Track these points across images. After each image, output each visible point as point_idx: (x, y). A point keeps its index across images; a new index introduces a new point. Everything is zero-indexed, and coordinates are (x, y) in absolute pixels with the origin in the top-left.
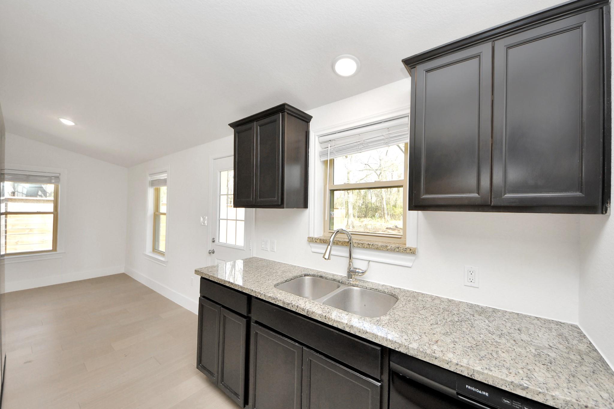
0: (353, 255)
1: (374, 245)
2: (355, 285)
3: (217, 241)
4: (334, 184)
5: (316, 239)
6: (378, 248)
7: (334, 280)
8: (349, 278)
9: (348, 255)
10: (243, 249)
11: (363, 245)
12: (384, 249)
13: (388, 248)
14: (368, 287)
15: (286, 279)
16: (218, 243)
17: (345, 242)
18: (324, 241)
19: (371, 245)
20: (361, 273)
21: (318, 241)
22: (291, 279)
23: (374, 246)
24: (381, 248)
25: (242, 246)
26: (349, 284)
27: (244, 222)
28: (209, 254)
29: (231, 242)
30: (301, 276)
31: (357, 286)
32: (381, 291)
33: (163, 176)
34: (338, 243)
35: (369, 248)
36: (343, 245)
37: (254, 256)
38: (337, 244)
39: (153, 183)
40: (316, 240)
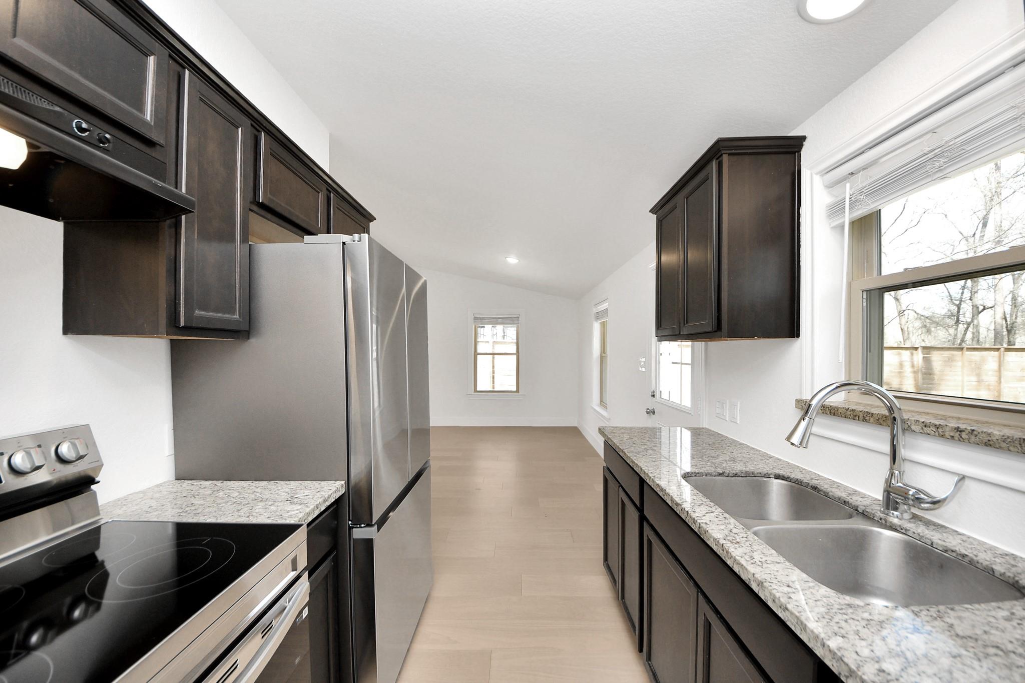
0: (903, 452)
1: (975, 432)
2: (899, 529)
3: (657, 395)
4: (880, 275)
6: (991, 443)
7: (845, 501)
8: (888, 508)
9: (887, 449)
10: (690, 412)
11: (940, 430)
12: (1011, 448)
14: (937, 544)
15: (721, 472)
16: (660, 399)
18: (833, 411)
19: (967, 432)
20: (928, 503)
22: (736, 475)
23: (976, 436)
24: (1004, 445)
25: (688, 408)
26: (884, 522)
27: (690, 366)
28: (647, 414)
29: (675, 399)
30: (767, 476)
31: (903, 531)
33: (604, 306)
35: (961, 440)
37: (704, 427)
39: (598, 316)
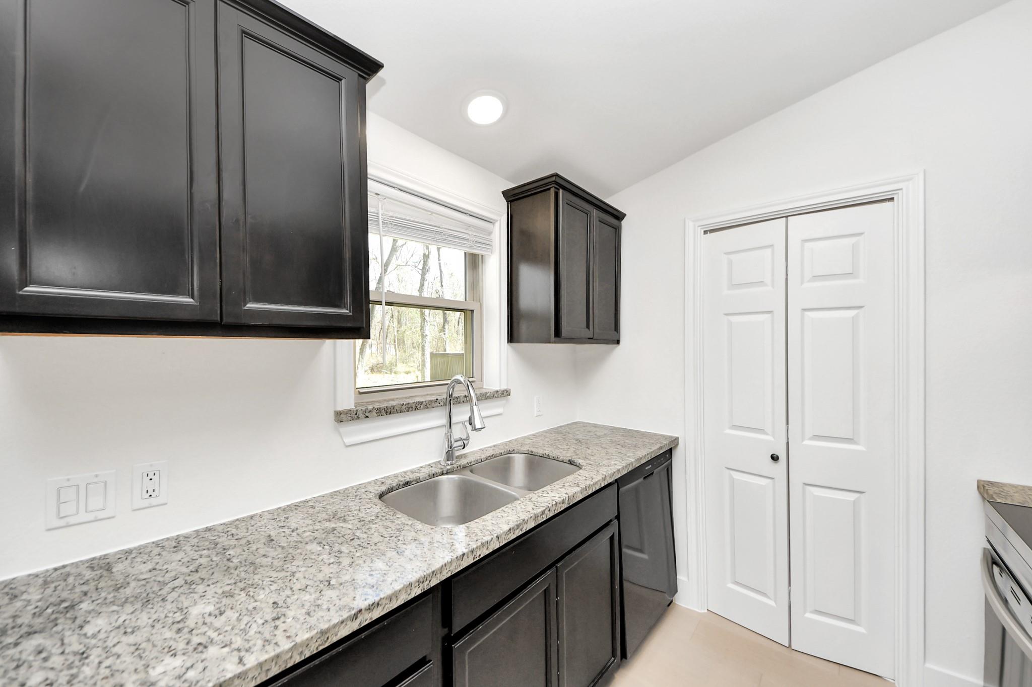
5: (367, 411)
13: (488, 395)
17: (431, 401)
21: (374, 413)
32: (498, 455)
34: (418, 407)
36: (428, 408)
38: (416, 408)
40: (367, 414)
